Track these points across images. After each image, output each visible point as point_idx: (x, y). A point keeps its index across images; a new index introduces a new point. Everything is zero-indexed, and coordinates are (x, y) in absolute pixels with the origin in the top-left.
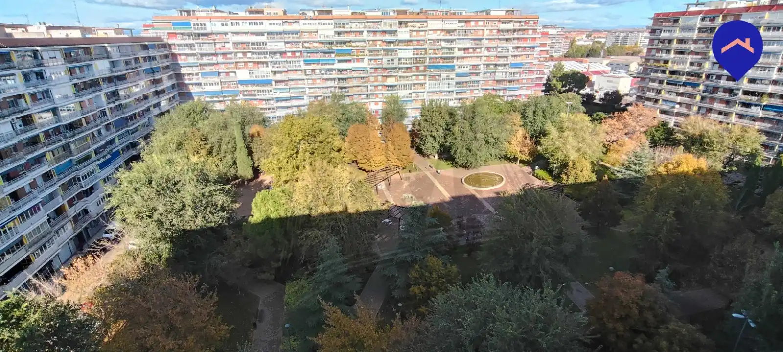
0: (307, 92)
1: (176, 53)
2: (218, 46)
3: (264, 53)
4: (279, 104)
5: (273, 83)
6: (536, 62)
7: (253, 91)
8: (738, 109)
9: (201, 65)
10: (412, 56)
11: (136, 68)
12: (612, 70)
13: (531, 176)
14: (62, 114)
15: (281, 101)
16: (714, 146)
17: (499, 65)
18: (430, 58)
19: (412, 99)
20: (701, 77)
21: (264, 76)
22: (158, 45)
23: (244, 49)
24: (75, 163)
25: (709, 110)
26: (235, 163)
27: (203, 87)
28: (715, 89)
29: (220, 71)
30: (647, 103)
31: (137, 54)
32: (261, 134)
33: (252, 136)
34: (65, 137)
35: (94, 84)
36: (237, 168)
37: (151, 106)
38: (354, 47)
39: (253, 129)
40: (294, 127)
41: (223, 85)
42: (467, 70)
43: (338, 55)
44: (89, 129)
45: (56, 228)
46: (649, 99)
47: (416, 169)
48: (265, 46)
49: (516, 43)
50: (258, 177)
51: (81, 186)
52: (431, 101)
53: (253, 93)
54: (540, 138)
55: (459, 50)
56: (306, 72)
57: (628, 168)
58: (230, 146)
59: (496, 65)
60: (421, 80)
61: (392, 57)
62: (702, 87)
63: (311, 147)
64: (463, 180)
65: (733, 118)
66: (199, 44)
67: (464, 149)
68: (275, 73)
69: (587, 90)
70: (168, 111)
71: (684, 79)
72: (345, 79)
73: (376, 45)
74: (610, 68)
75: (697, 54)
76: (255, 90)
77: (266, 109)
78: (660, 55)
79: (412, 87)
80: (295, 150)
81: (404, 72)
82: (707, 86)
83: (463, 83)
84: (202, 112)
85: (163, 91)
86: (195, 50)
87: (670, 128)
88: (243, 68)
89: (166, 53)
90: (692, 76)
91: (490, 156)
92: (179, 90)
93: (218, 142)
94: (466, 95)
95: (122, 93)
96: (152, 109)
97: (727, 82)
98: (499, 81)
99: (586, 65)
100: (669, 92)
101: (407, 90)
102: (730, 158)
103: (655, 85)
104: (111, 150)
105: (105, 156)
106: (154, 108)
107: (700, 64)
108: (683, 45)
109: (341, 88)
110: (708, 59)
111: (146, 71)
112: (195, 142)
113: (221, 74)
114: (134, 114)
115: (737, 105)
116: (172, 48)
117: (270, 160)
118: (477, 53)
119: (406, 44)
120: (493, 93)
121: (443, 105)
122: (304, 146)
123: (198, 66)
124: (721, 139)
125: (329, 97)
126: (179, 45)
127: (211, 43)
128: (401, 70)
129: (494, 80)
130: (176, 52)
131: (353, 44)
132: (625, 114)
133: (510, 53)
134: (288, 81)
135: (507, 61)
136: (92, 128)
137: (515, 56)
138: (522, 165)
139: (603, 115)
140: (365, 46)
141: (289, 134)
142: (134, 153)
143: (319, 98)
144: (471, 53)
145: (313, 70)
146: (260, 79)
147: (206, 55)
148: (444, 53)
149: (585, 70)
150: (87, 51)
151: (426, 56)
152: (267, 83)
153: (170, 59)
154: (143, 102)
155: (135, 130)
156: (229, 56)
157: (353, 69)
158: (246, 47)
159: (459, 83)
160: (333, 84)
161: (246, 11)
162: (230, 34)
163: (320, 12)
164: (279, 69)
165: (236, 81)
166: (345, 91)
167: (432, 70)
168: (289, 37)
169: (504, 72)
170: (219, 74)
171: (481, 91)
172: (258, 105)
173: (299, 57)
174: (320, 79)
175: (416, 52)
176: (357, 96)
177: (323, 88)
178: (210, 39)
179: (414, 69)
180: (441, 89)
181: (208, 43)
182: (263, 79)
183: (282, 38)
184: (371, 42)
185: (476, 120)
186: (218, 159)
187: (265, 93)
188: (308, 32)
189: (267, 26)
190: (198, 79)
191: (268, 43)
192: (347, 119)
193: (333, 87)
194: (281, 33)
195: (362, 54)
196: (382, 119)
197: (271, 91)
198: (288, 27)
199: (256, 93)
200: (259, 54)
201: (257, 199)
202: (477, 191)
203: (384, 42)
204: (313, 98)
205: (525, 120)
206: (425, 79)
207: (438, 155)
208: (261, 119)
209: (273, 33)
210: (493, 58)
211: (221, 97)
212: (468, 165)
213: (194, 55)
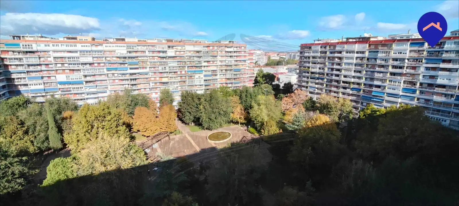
0: (109, 88)
2: (42, 59)
3: (78, 64)
4: (89, 96)
5: (84, 83)
6: (247, 68)
7: (69, 88)
8: (342, 90)
9: (28, 72)
10: (177, 65)
12: (288, 72)
13: (246, 131)
15: (90, 94)
16: (333, 109)
17: (228, 70)
18: (188, 67)
19: (178, 90)
20: (325, 75)
21: (78, 79)
23: (62, 61)
25: (330, 91)
26: (47, 138)
27: (29, 86)
28: (331, 81)
29: (43, 76)
30: (303, 88)
32: (72, 117)
33: (63, 119)
36: (49, 142)
38: (140, 60)
39: (65, 114)
40: (89, 112)
41: (45, 85)
42: (210, 73)
43: (130, 65)
46: (304, 86)
48: (78, 59)
49: (236, 59)
54: (249, 110)
55: (205, 62)
56: (108, 76)
57: (293, 124)
58: (43, 127)
59: (226, 70)
60: (183, 79)
61: (165, 66)
62: (325, 80)
63: (102, 124)
64: (208, 138)
65: (341, 95)
66: (27, 58)
67: (207, 118)
68: (85, 76)
69: (276, 82)
71: (317, 76)
72: (135, 79)
73: (154, 59)
74: (287, 71)
75: (321, 64)
76: (71, 88)
78: (305, 64)
79: (178, 83)
81: (173, 75)
82: (327, 79)
83: (208, 80)
84: (24, 104)
86: (23, 62)
87: (314, 101)
88: (61, 73)
90: (320, 74)
91: (222, 122)
92: (9, 89)
93: (34, 125)
94: (210, 87)
97: (335, 77)
98: (228, 79)
99: (275, 69)
100: (312, 82)
101: (175, 85)
102: (341, 114)
103: (305, 79)
107: (323, 69)
108: (315, 60)
109: (133, 85)
110: (326, 66)
113: (44, 78)
115: (341, 88)
116: (4, 61)
117: (70, 135)
118: (215, 63)
119: (173, 58)
120: (225, 85)
123: (25, 73)
124: (335, 105)
125: (123, 91)
126: (10, 59)
127: (37, 57)
128: (171, 74)
129: (226, 78)
130: (7, 63)
131: (140, 58)
132: (292, 94)
133: (233, 64)
134: (95, 81)
135: (232, 68)
137: (236, 65)
138: (242, 125)
139: (282, 95)
140: (147, 60)
141: (85, 116)
143: (117, 92)
144: (212, 64)
145: (113, 74)
146: (75, 80)
147: (32, 65)
148: (196, 64)
149: (275, 72)
151: (185, 65)
152: (81, 83)
153: (2, 68)
156: (50, 66)
157: (140, 74)
158: (64, 60)
159: (206, 80)
160: (127, 82)
161: (65, 38)
162: (51, 52)
163: (117, 39)
164: (88, 74)
165: (56, 82)
166: (135, 87)
167: (189, 73)
168: (96, 54)
169: (231, 74)
170: (42, 78)
171: (219, 84)
172: (72, 97)
173: (103, 66)
174: (118, 79)
175: (179, 63)
176: (143, 89)
177: (120, 85)
178: (36, 55)
179: (179, 73)
180: (196, 84)
181: (34, 58)
182: (77, 80)
183: (90, 55)
184: (151, 57)
185: (212, 101)
186: (33, 137)
187: (78, 89)
188: (109, 51)
189: (79, 47)
190: (25, 81)
191: (80, 58)
192: (135, 104)
193: (127, 84)
194: (90, 52)
195: (145, 64)
196: (160, 103)
197: (82, 88)
198: (94, 48)
199: (72, 89)
200: (74, 64)
201: (50, 166)
202: (215, 144)
203: (159, 57)
204: (114, 92)
205: (242, 100)
206: (186, 79)
207: (194, 123)
208: (73, 107)
209: (84, 51)
210: (224, 66)
211: (44, 93)
212: (210, 128)
213: (22, 65)
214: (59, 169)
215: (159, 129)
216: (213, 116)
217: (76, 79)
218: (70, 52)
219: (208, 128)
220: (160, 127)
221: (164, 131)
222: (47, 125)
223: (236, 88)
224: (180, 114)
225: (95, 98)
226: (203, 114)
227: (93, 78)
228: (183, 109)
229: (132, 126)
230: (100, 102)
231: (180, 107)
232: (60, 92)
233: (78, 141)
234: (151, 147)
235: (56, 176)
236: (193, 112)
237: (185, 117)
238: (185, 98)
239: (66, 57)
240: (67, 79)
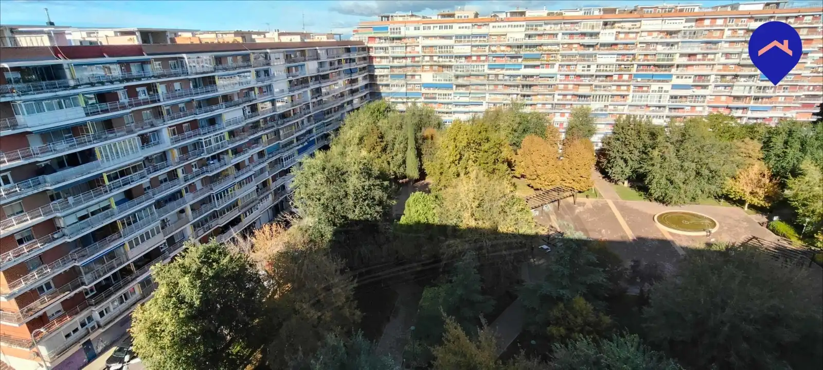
0: (487, 98)
2: (409, 49)
3: (450, 57)
4: (457, 109)
5: (454, 87)
7: (434, 94)
9: (391, 67)
10: (615, 62)
11: (337, 68)
13: (764, 228)
14: (278, 104)
15: (460, 105)
17: (741, 76)
18: (639, 65)
19: (608, 112)
21: (447, 80)
22: (359, 48)
23: (432, 53)
24: (281, 146)
26: (404, 162)
27: (391, 88)
29: (407, 73)
31: (341, 57)
32: (434, 137)
33: (425, 139)
34: (277, 124)
35: (304, 82)
36: (406, 167)
37: (345, 103)
38: (545, 51)
39: (427, 132)
40: (460, 133)
41: (408, 87)
42: (690, 82)
43: (526, 59)
44: (295, 119)
45: (262, 196)
47: (596, 195)
48: (451, 50)
50: (424, 179)
51: (283, 166)
52: (629, 117)
53: (434, 96)
55: (682, 55)
56: (488, 77)
58: (402, 146)
59: (736, 76)
60: (623, 91)
61: (589, 63)
63: (475, 155)
64: (656, 218)
66: (393, 47)
67: (664, 179)
68: (457, 77)
70: (358, 109)
72: (530, 86)
73: (571, 50)
76: (436, 94)
77: (444, 113)
79: (610, 99)
81: (602, 81)
83: (681, 97)
84: (384, 111)
85: (357, 90)
86: (388, 53)
88: (428, 71)
89: (365, 55)
91: (700, 193)
92: (370, 90)
93: (393, 141)
94: (684, 112)
95: (324, 90)
96: (345, 105)
98: (737, 98)
101: (603, 102)
104: (309, 139)
105: (303, 143)
106: (348, 104)
109: (524, 96)
111: (346, 72)
112: (373, 139)
113: (408, 77)
114: (331, 109)
116: (370, 51)
118: (709, 60)
119: (609, 48)
120: (725, 112)
121: (643, 123)
123: (389, 68)
125: (509, 104)
126: (376, 48)
127: (403, 46)
128: (598, 79)
129: (730, 96)
130: (372, 54)
131: (545, 48)
134: (469, 85)
136: (298, 118)
138: (752, 211)
140: (558, 50)
141: (455, 139)
142: (326, 143)
143: (498, 106)
144: (699, 60)
145: (497, 75)
146: (443, 82)
147: (397, 58)
148: (658, 60)
150: (303, 52)
151: (633, 62)
152: (450, 87)
153: (367, 61)
154: (340, 99)
155: (329, 124)
156: (416, 59)
157: (541, 76)
158: (434, 50)
159: (676, 97)
160: (515, 91)
161: (439, 15)
162: (420, 38)
163: (513, 14)
164: (462, 73)
165: (420, 84)
166: (528, 100)
167: (639, 79)
168: (476, 41)
169: (748, 86)
170: (406, 76)
171: (707, 108)
172: (437, 108)
173: (484, 61)
174: (503, 85)
175: (621, 58)
176: (541, 105)
177: (504, 94)
178: (403, 43)
179: (615, 78)
180: (649, 103)
181: (400, 47)
183: (468, 42)
184: (566, 46)
185: (686, 145)
186: (390, 157)
187: (445, 97)
188: (497, 35)
189: (456, 29)
190: (387, 80)
191: (455, 47)
192: (524, 130)
193: (515, 94)
194: (469, 37)
195: (553, 59)
196: (566, 133)
197: (451, 95)
198: (476, 31)
199: (437, 96)
200: (445, 57)
201: (411, 200)
202: (671, 233)
203: (581, 45)
204: (493, 105)
205: (768, 151)
206: (628, 90)
207: (629, 182)
208: (436, 123)
209: (461, 36)
210: (733, 66)
211: (405, 98)
212: (665, 200)
213: (387, 57)
214: (419, 207)
215: (559, 179)
216: (679, 177)
217: (444, 80)
218: (443, 37)
219: (661, 198)
220: (562, 177)
221: (567, 185)
222: (406, 143)
223: (755, 121)
224: (603, 160)
225: (465, 113)
226: (657, 168)
227: (467, 80)
228: (613, 152)
229: (514, 167)
230: (473, 120)
231: (606, 147)
232: (422, 99)
233: (441, 173)
234: (540, 208)
235: (416, 215)
236: (633, 161)
237: (613, 167)
238: (621, 130)
239: (436, 46)
240: (433, 80)
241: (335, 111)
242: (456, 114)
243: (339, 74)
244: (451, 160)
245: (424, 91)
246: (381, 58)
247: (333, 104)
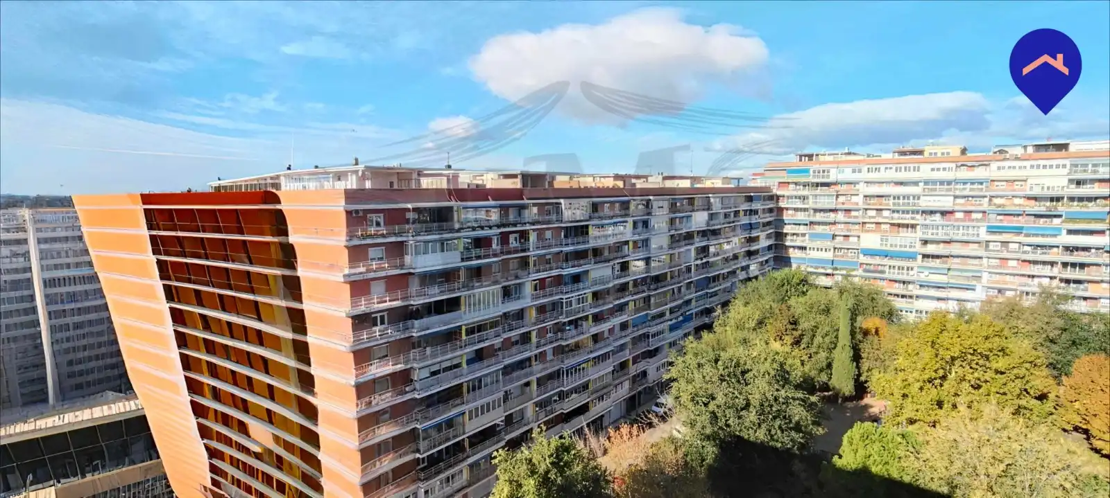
0: (984, 280)
1: (782, 206)
2: (841, 199)
3: (913, 212)
4: (923, 292)
5: (920, 257)
7: (882, 265)
9: (812, 223)
11: (733, 222)
14: (653, 264)
15: (929, 287)
21: (906, 247)
22: (764, 196)
23: (880, 205)
24: (649, 318)
26: (829, 366)
27: (808, 251)
29: (836, 233)
31: (739, 207)
32: (881, 332)
33: (866, 333)
34: (649, 289)
35: (689, 236)
36: (831, 374)
37: (738, 268)
39: (868, 322)
40: (945, 333)
41: (836, 253)
43: (1071, 220)
44: (672, 285)
45: (617, 382)
48: (916, 201)
50: (862, 398)
51: (648, 346)
53: (880, 268)
56: (987, 246)
58: (827, 340)
63: (976, 375)
66: (816, 196)
68: (925, 242)
70: (756, 278)
72: (1082, 266)
76: (885, 266)
77: (898, 296)
80: (941, 373)
84: (798, 284)
85: (756, 252)
86: (808, 203)
88: (872, 231)
89: (771, 206)
92: (775, 253)
93: (812, 330)
95: (712, 249)
96: (738, 272)
104: (685, 312)
105: (676, 318)
106: (742, 271)
109: (1068, 281)
111: (744, 227)
112: (781, 324)
113: (837, 238)
114: (718, 275)
116: (780, 201)
117: (888, 376)
122: (960, 371)
123: (807, 225)
125: (1034, 294)
126: (789, 197)
127: (833, 195)
130: (782, 204)
134: (947, 257)
136: (675, 283)
141: (933, 342)
142: (707, 320)
143: (1009, 294)
145: (1005, 243)
146: (898, 249)
147: (821, 210)
150: (692, 201)
152: (912, 257)
153: (775, 213)
154: (732, 262)
155: (715, 294)
156: (853, 213)
158: (884, 202)
160: (1047, 270)
161: (894, 152)
162: (862, 184)
163: (1038, 147)
164: (935, 237)
165: (858, 249)
166: (1077, 289)
168: (964, 189)
170: (834, 236)
172: (886, 287)
173: (977, 220)
174: (1018, 260)
177: (1022, 275)
178: (832, 190)
181: (828, 195)
182: (903, 249)
183: (950, 190)
186: (807, 354)
187: (900, 271)
188: (1007, 181)
189: (926, 172)
190: (804, 241)
191: (921, 197)
192: (1075, 342)
193: (1046, 277)
194: (949, 183)
197: (912, 269)
198: (964, 174)
199: (887, 269)
200: (903, 212)
201: (853, 434)
204: (996, 291)
208: (887, 309)
209: (934, 182)
211: (830, 268)
213: (805, 210)
217: (901, 246)
218: (901, 183)
222: (835, 337)
227: (944, 249)
230: (962, 312)
239: (890, 196)
240: (881, 245)
241: (724, 279)
242: (921, 300)
243: (734, 229)
244: (926, 377)
245: (863, 259)
246: (796, 210)
247: (723, 269)
